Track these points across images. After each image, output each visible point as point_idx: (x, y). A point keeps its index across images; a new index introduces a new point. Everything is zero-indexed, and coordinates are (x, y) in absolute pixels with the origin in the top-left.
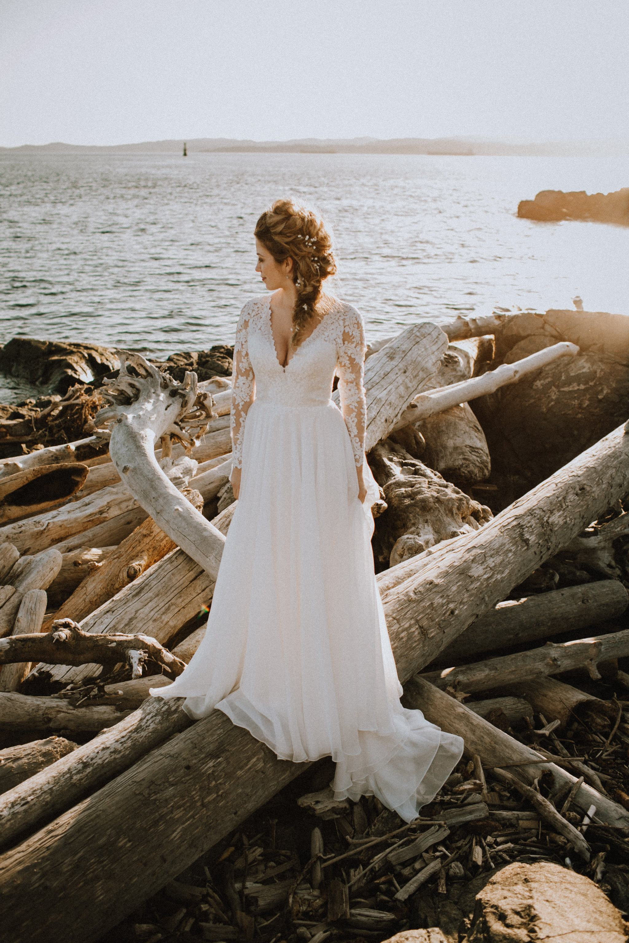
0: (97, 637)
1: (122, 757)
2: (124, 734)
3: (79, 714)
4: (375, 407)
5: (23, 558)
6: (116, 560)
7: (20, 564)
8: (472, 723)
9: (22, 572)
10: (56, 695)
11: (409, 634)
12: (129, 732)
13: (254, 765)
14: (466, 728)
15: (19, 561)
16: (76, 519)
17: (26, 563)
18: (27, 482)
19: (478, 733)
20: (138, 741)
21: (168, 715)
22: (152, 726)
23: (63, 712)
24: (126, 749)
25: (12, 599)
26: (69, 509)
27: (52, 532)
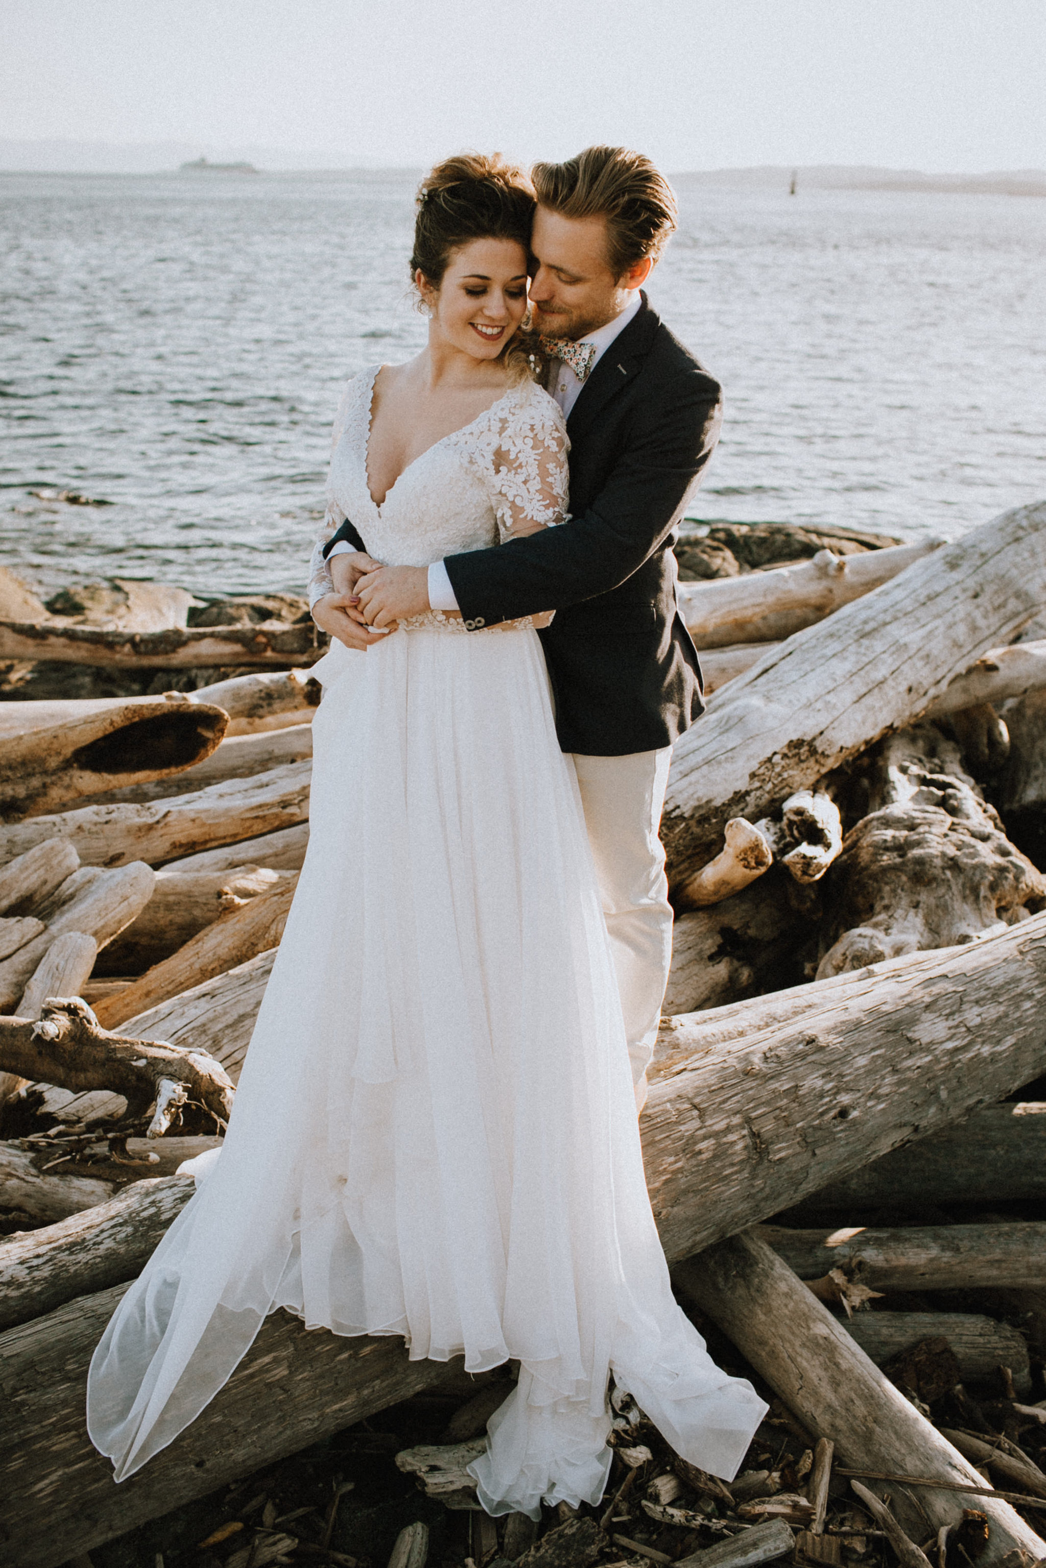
0: (117, 1042)
1: (23, 1297)
2: (42, 1250)
3: (46, 1187)
4: (890, 661)
5: (84, 870)
6: (276, 898)
7: (74, 881)
8: (837, 1365)
9: (72, 897)
10: (17, 1142)
11: (719, 1145)
12: (54, 1249)
13: (263, 1370)
14: (822, 1373)
15: (74, 876)
16: (228, 810)
17: (85, 880)
19: (844, 1390)
20: (67, 1271)
21: (150, 1228)
22: (109, 1244)
23: (18, 1178)
24: (35, 1282)
25: (32, 944)
26: (220, 792)
27: (173, 829)
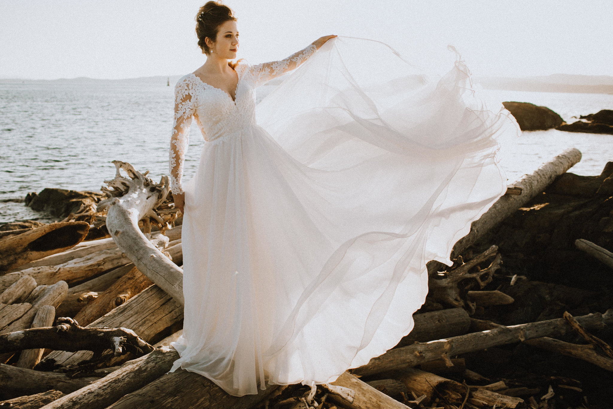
0: (90, 329)
1: (103, 399)
2: (105, 383)
3: (74, 383)
5: (39, 287)
6: (108, 294)
7: (37, 291)
8: (363, 389)
9: (38, 296)
10: (57, 370)
12: (109, 383)
13: (202, 403)
14: (359, 393)
15: (36, 289)
16: (80, 267)
17: (41, 290)
18: (45, 233)
19: (367, 395)
20: (116, 389)
21: (139, 373)
22: (127, 379)
23: (62, 382)
24: (107, 394)
25: (29, 312)
26: (76, 262)
27: (62, 275)
